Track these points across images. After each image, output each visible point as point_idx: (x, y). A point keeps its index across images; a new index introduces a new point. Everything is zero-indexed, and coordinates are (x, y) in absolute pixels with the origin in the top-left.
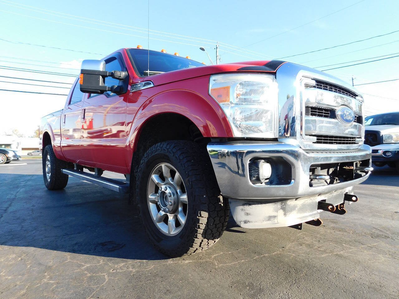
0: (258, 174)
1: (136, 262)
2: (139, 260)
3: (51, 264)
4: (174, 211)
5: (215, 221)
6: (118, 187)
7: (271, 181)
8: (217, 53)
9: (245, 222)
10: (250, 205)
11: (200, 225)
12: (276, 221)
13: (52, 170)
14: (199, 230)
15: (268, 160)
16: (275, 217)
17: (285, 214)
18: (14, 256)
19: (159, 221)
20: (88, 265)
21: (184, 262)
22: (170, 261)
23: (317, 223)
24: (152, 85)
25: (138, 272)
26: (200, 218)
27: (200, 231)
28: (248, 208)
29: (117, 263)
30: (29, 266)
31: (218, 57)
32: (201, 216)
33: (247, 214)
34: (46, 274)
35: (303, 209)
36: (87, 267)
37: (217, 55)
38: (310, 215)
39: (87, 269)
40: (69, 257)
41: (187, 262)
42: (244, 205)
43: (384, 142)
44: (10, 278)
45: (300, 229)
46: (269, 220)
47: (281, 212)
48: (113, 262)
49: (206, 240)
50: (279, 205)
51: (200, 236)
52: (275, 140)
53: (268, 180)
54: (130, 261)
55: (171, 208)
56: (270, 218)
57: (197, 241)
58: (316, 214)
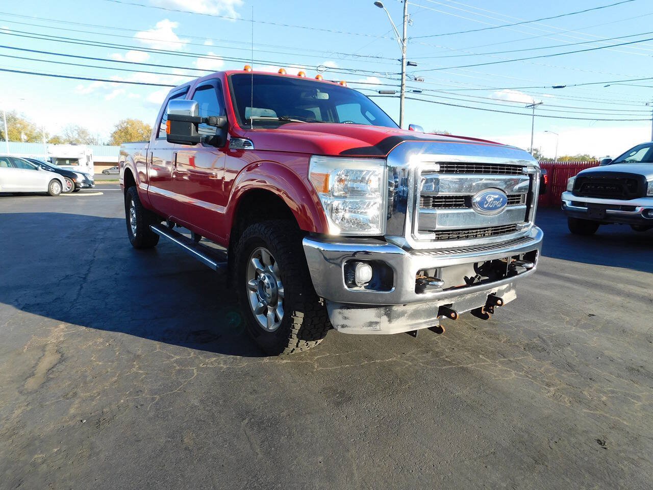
0: (354, 278)
1: (229, 358)
2: (232, 356)
3: (139, 352)
4: (274, 304)
5: (313, 321)
6: (216, 265)
7: (371, 285)
8: (406, 11)
9: (343, 326)
10: (348, 308)
11: (295, 325)
12: (378, 327)
13: (138, 222)
14: (293, 330)
15: (370, 263)
16: (377, 323)
17: (390, 321)
18: (101, 340)
19: (259, 313)
20: (178, 357)
21: (282, 361)
22: (266, 360)
23: (437, 330)
24: (252, 148)
25: (229, 368)
26: (294, 317)
27: (295, 331)
28: (347, 312)
29: (209, 357)
30: (117, 353)
31: (406, 17)
32: (295, 315)
33: (345, 318)
34: (135, 363)
35: (415, 315)
36: (177, 359)
37: (406, 14)
38: (425, 323)
39: (176, 361)
40: (158, 346)
41: (285, 361)
42: (341, 308)
43: (648, 195)
44: (100, 363)
45: (415, 336)
46: (370, 326)
47: (385, 318)
48: (204, 356)
49: (303, 342)
50: (382, 311)
51: (294, 336)
52: (381, 238)
53: (368, 284)
54: (223, 356)
55: (269, 300)
56: (371, 324)
57: (294, 340)
58: (434, 321)
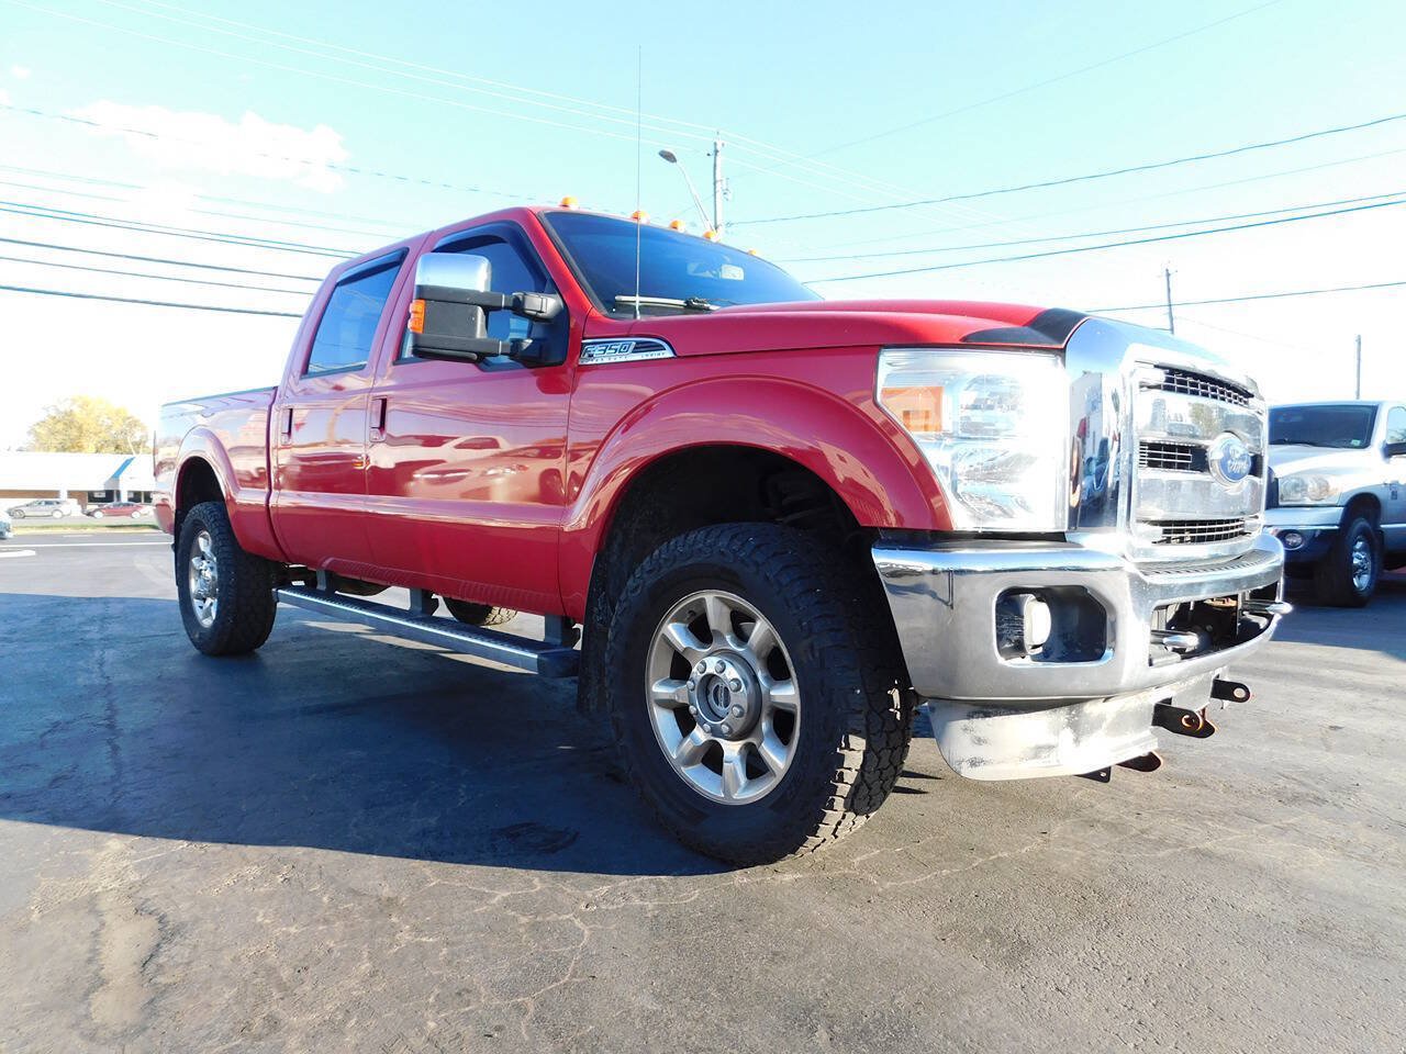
0: (1021, 634)
1: (642, 883)
2: (646, 877)
3: (386, 892)
5: (880, 758)
6: (536, 656)
7: (1047, 653)
8: (717, 171)
9: (974, 763)
10: (987, 715)
11: (845, 771)
12: (1053, 758)
13: (225, 590)
14: (840, 785)
15: (1043, 594)
16: (1050, 747)
17: (1077, 741)
18: (256, 870)
19: (689, 762)
20: (506, 894)
21: (785, 876)
22: (739, 877)
23: (1147, 763)
24: (668, 354)
25: (663, 908)
26: (845, 752)
27: (844, 789)
28: (983, 725)
29: (589, 887)
30: (325, 899)
31: (718, 185)
32: (848, 747)
33: (979, 741)
34: (394, 919)
35: (1119, 725)
36: (505, 899)
37: (718, 178)
38: (1136, 743)
39: (507, 904)
40: (428, 872)
41: (788, 877)
42: (970, 716)
43: (1281, 503)
44: (293, 930)
45: (1106, 780)
46: (1036, 756)
47: (1068, 734)
48: (572, 884)
49: (850, 815)
50: (1061, 715)
51: (839, 803)
52: (1058, 537)
53: (1040, 650)
54: (623, 881)
56: (1038, 751)
57: (832, 817)
58: (1147, 741)
